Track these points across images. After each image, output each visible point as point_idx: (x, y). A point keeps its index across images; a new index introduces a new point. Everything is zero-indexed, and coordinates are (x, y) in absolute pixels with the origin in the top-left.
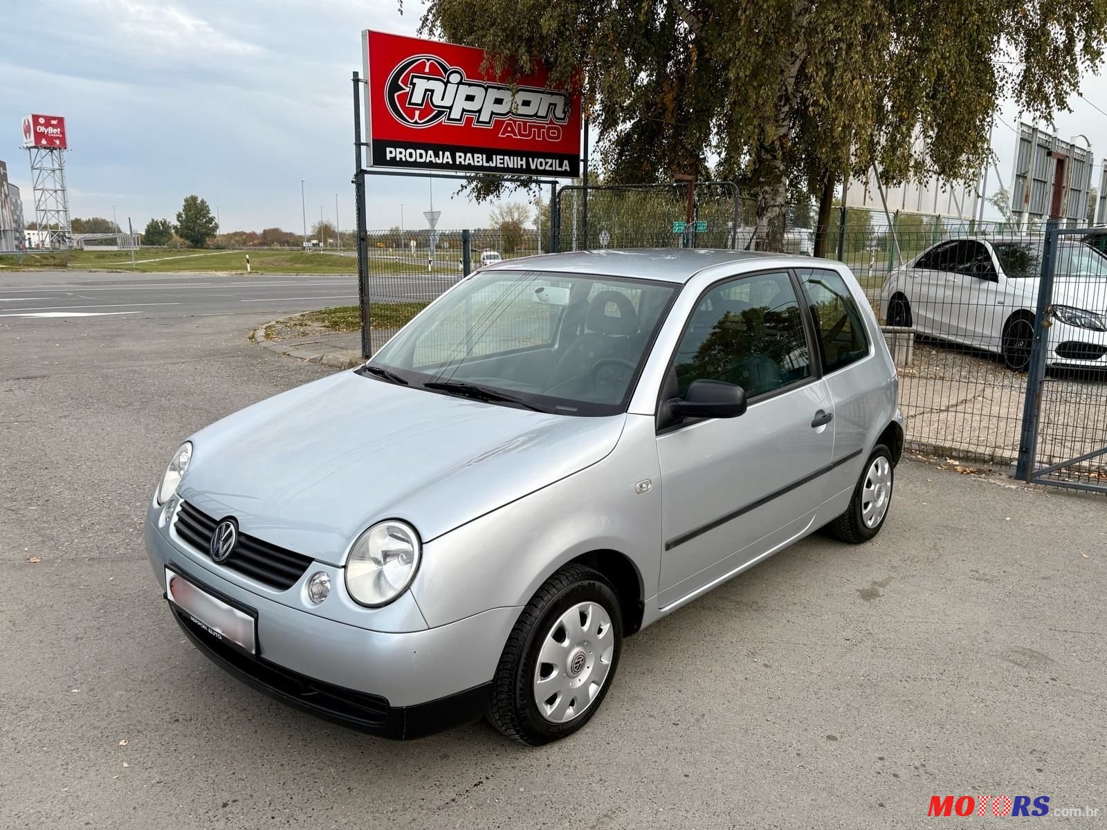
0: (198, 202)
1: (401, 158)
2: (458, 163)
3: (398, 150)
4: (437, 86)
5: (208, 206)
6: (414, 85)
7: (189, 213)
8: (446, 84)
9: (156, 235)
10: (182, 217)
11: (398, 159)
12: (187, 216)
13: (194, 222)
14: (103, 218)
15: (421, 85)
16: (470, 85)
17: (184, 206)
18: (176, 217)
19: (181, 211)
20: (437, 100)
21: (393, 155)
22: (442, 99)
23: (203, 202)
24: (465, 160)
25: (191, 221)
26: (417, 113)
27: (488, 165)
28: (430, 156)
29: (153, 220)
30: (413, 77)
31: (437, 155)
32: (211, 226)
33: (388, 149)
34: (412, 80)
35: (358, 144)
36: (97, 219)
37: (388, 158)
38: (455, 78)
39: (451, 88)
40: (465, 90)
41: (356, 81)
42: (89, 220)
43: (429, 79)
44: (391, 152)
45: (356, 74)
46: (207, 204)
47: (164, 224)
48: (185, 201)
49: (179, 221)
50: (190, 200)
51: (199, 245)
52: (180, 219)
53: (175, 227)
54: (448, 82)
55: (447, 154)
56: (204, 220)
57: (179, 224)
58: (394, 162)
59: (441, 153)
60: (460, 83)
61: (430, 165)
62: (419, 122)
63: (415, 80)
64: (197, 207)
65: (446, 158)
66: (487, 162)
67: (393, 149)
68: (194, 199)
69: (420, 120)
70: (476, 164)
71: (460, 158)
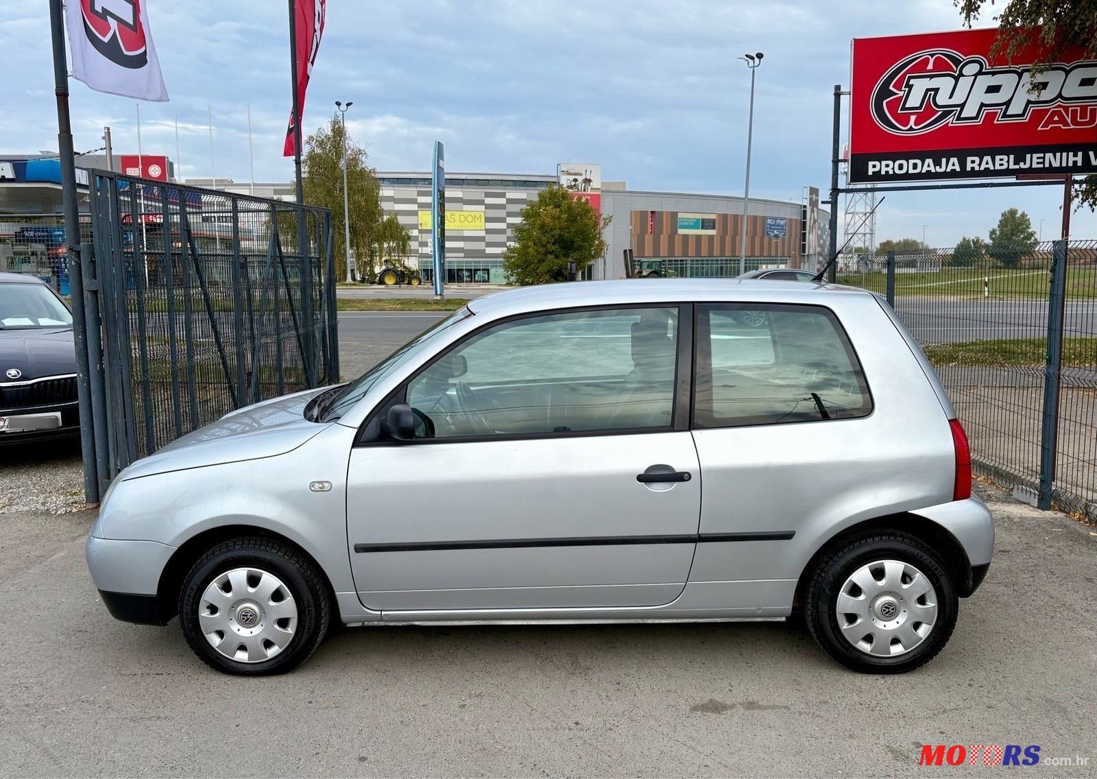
0: (1017, 216)
1: (887, 172)
2: (968, 169)
3: (884, 163)
4: (945, 84)
5: (1028, 220)
6: (910, 87)
7: (1005, 229)
8: (957, 79)
9: (966, 255)
10: (996, 234)
11: (883, 173)
12: (1002, 232)
13: (1009, 239)
14: (913, 239)
15: (920, 86)
16: (994, 74)
17: (1000, 222)
18: (988, 234)
19: (996, 227)
20: (942, 99)
21: (877, 169)
22: (951, 97)
23: (1023, 215)
24: (980, 165)
25: (1005, 238)
26: (913, 118)
27: (1017, 167)
28: (929, 165)
29: (964, 239)
30: (910, 78)
31: (937, 163)
32: (1029, 242)
33: (871, 164)
34: (908, 81)
35: (836, 162)
36: (908, 240)
37: (870, 173)
38: (972, 69)
39: (965, 83)
40: (985, 81)
41: (838, 95)
42: (900, 242)
43: (931, 77)
44: (874, 166)
45: (838, 88)
46: (1028, 217)
47: (976, 242)
48: (1002, 215)
49: (991, 238)
50: (1008, 215)
51: (1011, 265)
52: (994, 236)
53: (987, 246)
54: (961, 75)
55: (954, 160)
56: (1022, 236)
57: (991, 241)
58: (878, 177)
59: (944, 160)
60: (980, 73)
61: (929, 175)
62: (914, 127)
63: (912, 82)
64: (1015, 221)
65: (954, 164)
66: (1015, 163)
67: (877, 163)
68: (1013, 212)
69: (916, 125)
70: (998, 167)
71: (972, 163)
